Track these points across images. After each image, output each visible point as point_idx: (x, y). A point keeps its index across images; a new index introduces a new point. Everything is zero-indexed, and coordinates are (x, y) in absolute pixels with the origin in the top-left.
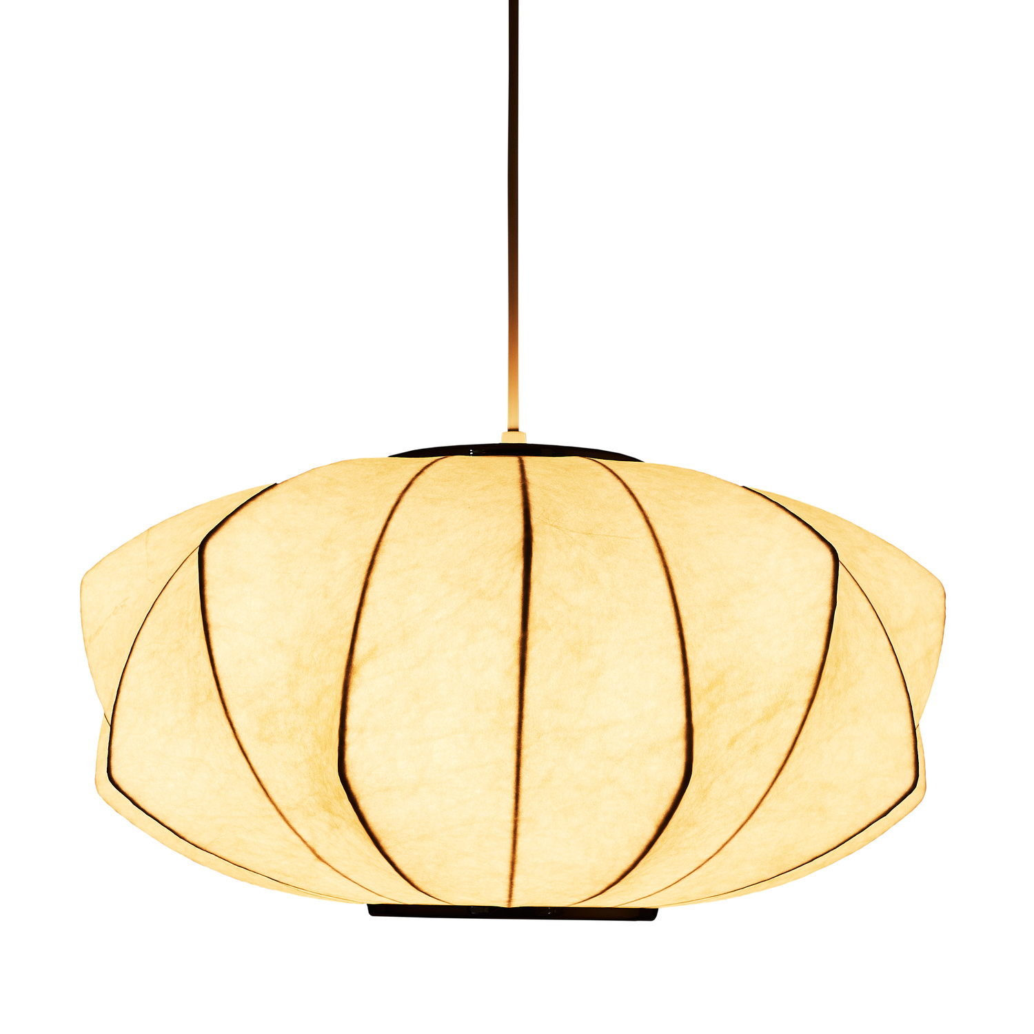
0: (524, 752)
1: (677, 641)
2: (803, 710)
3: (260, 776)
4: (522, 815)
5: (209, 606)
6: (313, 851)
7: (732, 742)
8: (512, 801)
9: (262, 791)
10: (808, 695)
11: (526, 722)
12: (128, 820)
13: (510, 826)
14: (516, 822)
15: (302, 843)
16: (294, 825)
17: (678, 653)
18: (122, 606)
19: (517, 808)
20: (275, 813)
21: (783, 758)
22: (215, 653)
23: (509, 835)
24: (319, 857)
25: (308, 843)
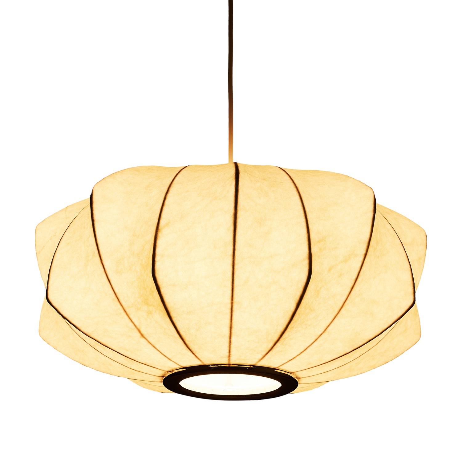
0: (236, 267)
1: (304, 220)
2: (362, 259)
3: (116, 291)
4: (235, 300)
5: (94, 212)
6: (139, 331)
7: (330, 270)
8: (230, 292)
9: (117, 299)
10: (364, 252)
11: (236, 252)
12: (53, 347)
13: (229, 306)
14: (232, 303)
15: (134, 327)
16: (131, 317)
17: (305, 224)
18: (54, 236)
19: (232, 296)
20: (122, 311)
21: (353, 282)
22: (97, 233)
23: (229, 311)
24: (142, 335)
25: (137, 327)
